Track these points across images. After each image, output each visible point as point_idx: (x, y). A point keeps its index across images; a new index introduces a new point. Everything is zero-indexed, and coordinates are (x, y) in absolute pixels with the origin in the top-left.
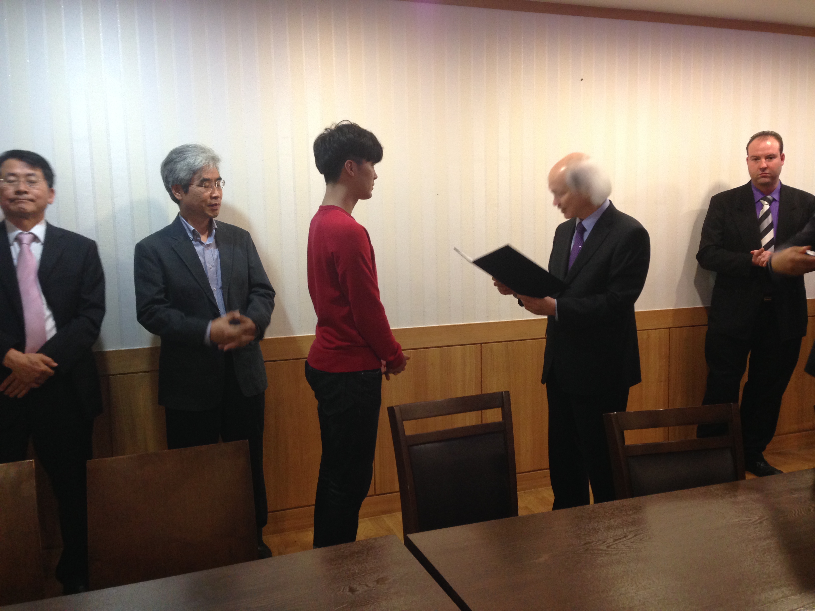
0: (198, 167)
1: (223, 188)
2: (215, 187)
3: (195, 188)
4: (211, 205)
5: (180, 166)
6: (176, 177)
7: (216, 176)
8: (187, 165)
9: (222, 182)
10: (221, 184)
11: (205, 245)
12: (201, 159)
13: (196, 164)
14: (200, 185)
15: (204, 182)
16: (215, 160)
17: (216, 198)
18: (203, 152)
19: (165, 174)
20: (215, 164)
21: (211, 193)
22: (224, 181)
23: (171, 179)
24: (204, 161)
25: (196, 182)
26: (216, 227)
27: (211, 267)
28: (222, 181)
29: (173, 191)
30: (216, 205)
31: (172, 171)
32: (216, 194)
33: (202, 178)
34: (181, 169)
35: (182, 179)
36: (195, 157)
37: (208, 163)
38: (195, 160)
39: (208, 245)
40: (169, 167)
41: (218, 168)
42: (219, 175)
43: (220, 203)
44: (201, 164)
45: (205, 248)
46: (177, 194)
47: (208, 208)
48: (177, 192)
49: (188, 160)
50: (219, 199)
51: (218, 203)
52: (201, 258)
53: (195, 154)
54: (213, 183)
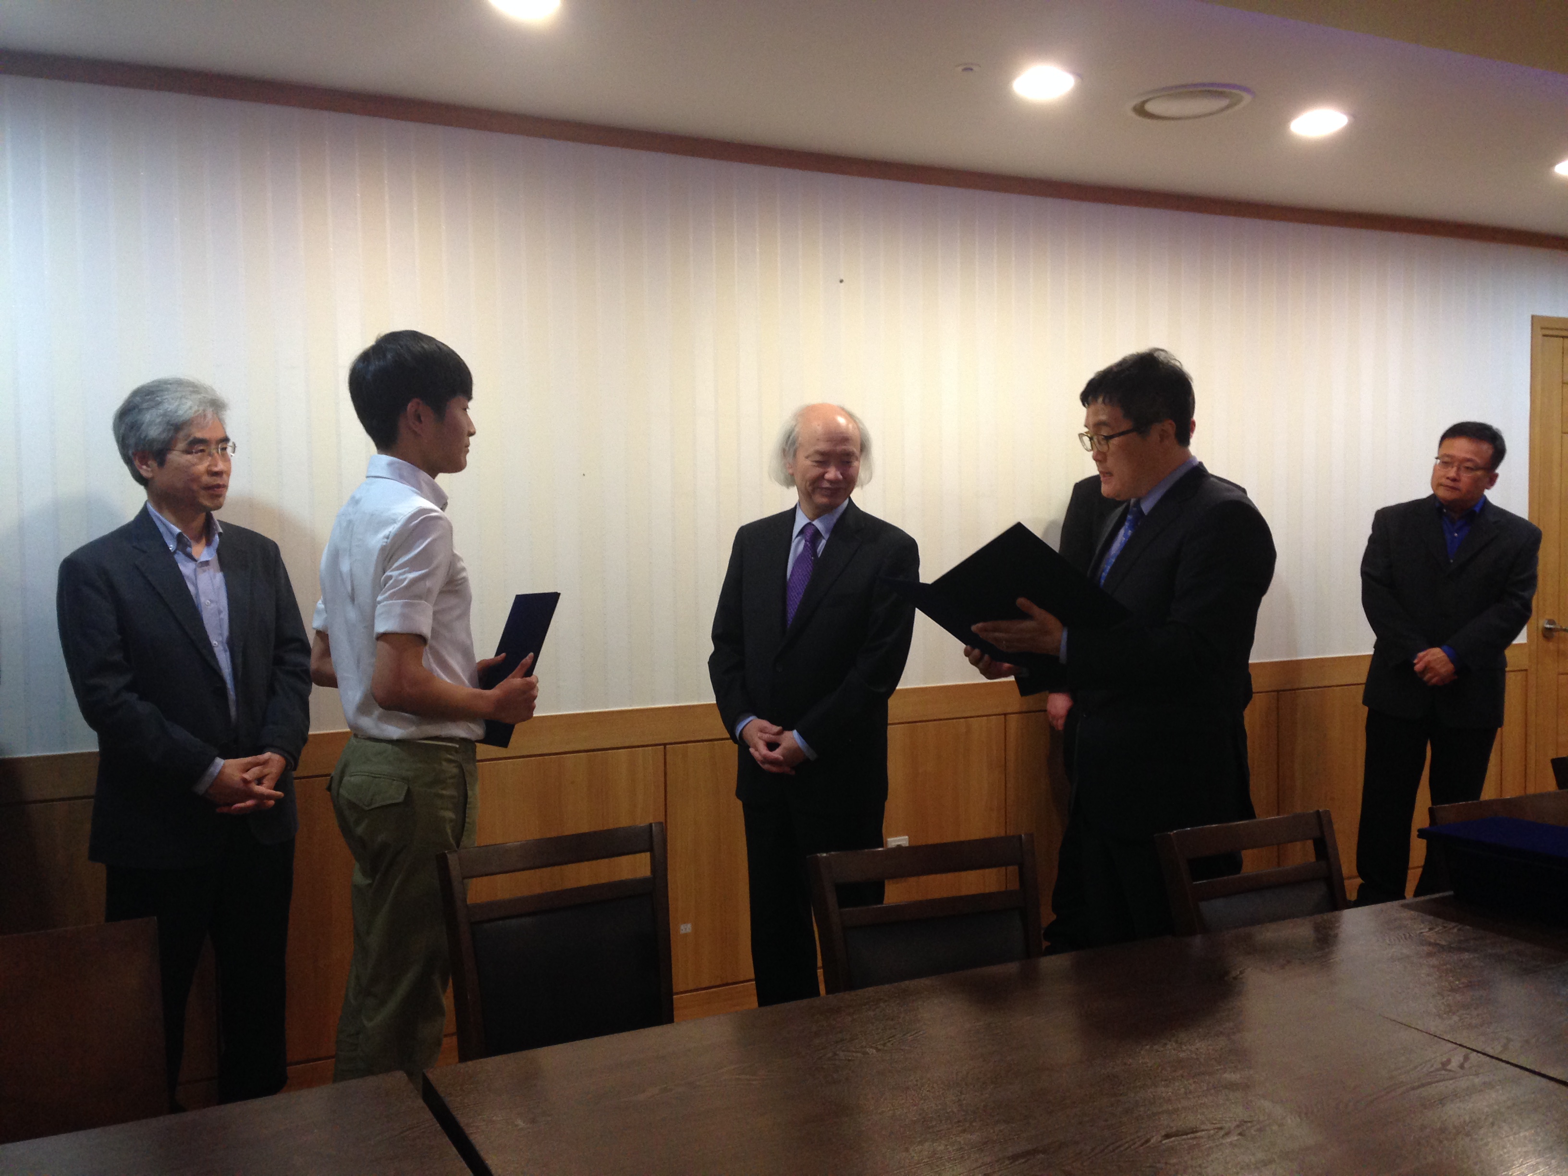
0: (183, 418)
1: (232, 456)
2: (216, 454)
3: (177, 457)
4: (209, 488)
5: (147, 417)
6: (142, 437)
7: (220, 435)
8: (164, 415)
9: (231, 446)
10: (229, 450)
11: (199, 562)
12: (189, 403)
13: (180, 412)
14: (188, 452)
15: (197, 445)
16: (217, 405)
17: (219, 474)
18: (194, 392)
19: (121, 431)
20: (217, 413)
21: (209, 466)
22: (235, 445)
23: (132, 441)
24: (195, 408)
25: (181, 445)
26: (221, 530)
27: (208, 603)
28: (230, 444)
29: (137, 463)
30: (219, 486)
31: (135, 427)
32: (220, 466)
33: (191, 439)
34: (151, 423)
35: (153, 441)
36: (178, 400)
37: (204, 411)
38: (179, 405)
39: (207, 563)
40: (128, 419)
41: (224, 421)
42: (225, 433)
43: (226, 484)
44: (190, 414)
45: (198, 569)
46: (144, 467)
47: (203, 492)
48: (143, 465)
49: (166, 405)
50: (225, 476)
51: (221, 483)
52: (191, 588)
53: (179, 395)
54: (213, 446)
